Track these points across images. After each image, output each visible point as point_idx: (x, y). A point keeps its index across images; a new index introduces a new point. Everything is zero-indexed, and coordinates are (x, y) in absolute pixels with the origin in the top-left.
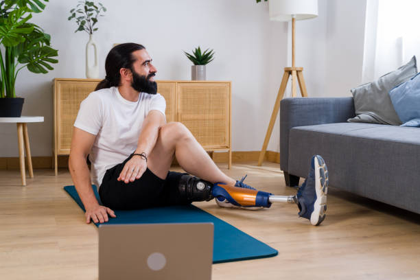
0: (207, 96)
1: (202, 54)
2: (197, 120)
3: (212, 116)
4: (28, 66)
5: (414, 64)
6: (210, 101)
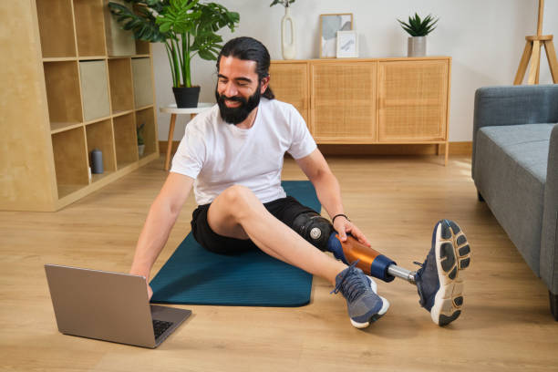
0: (419, 76)
2: (405, 106)
3: (424, 101)
4: (199, 53)
6: (422, 83)
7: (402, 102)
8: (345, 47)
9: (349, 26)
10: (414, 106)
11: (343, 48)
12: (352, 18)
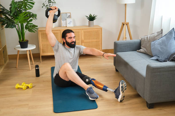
0: (93, 33)
1: (92, 16)
2: (90, 42)
3: (95, 40)
4: (28, 30)
5: (161, 32)
6: (94, 35)
7: (89, 41)
8: (69, 23)
9: (70, 17)
10: (92, 42)
11: (68, 24)
12: (70, 14)
